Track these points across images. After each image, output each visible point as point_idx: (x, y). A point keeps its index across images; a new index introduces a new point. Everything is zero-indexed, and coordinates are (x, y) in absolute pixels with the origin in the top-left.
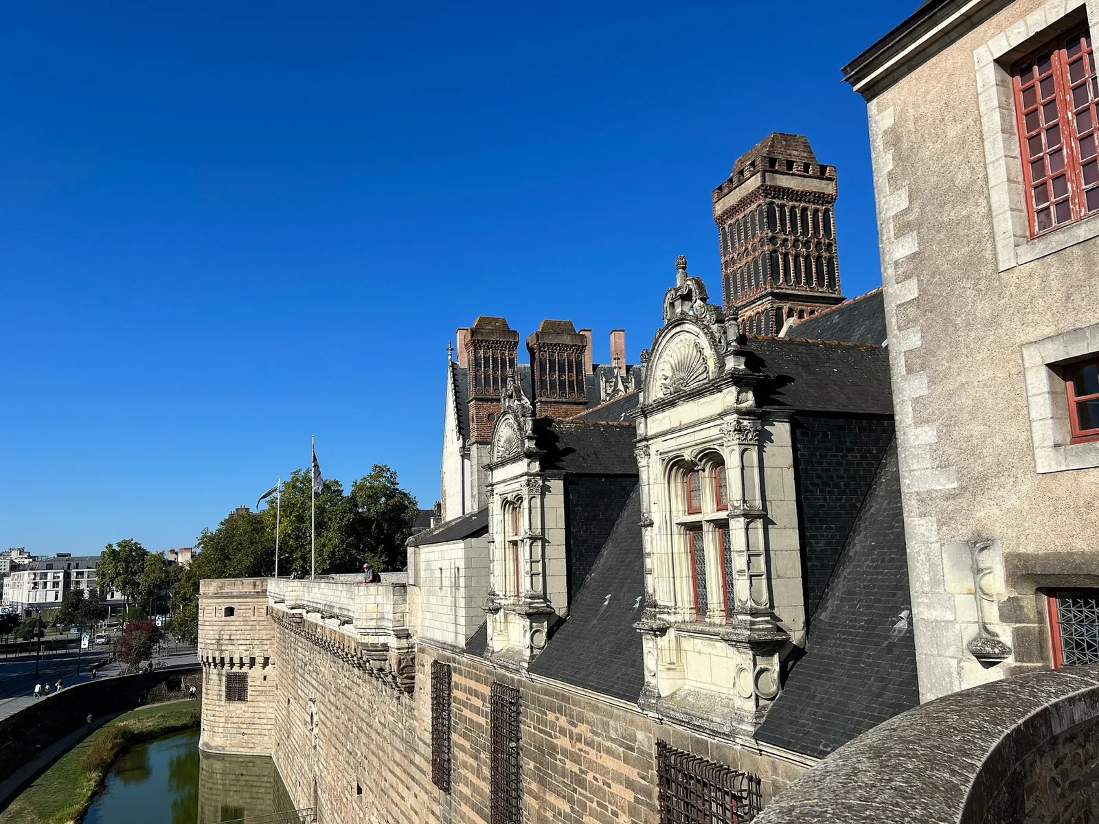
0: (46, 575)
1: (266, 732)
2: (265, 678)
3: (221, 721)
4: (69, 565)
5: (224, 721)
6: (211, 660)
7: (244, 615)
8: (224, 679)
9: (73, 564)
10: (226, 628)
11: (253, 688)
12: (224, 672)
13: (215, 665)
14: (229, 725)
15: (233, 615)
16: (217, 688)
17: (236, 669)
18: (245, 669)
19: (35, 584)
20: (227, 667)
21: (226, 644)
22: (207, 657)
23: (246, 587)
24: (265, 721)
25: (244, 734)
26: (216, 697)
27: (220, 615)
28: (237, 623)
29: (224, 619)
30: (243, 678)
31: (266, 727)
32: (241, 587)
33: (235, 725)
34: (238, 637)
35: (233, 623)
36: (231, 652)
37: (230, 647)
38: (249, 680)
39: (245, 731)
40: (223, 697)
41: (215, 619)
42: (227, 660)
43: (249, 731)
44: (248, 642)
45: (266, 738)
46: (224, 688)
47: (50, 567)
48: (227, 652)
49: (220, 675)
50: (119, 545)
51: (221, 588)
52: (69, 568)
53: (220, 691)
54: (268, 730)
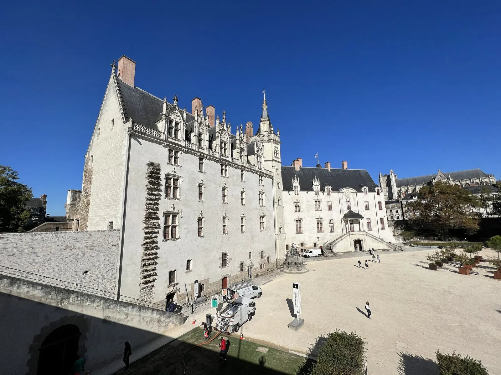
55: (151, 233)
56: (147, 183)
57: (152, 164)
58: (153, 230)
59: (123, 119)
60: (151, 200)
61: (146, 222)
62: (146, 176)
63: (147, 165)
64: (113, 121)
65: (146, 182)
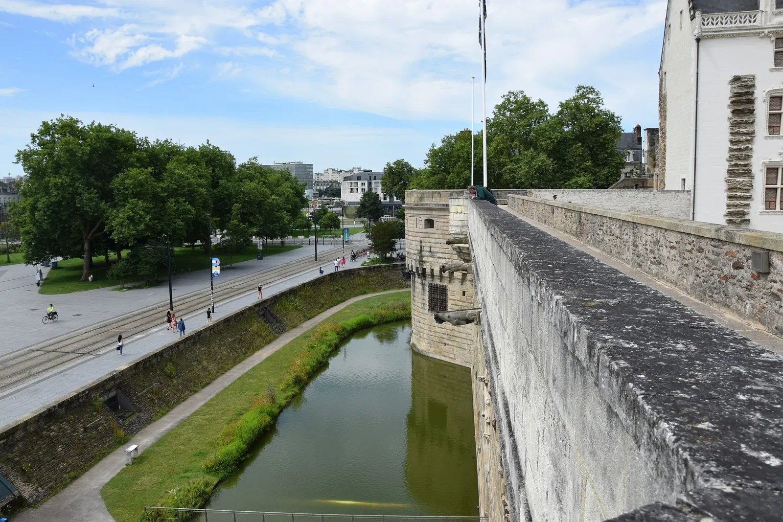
0: (357, 183)
1: (466, 347)
2: (464, 293)
3: (425, 328)
4: (370, 177)
5: (428, 328)
6: (414, 270)
7: (442, 228)
8: (427, 288)
9: (373, 177)
10: (427, 240)
11: (453, 302)
12: (426, 282)
13: (419, 275)
14: (433, 333)
15: (433, 227)
16: (421, 296)
17: (437, 282)
18: (445, 283)
19: (352, 189)
20: (429, 279)
21: (427, 256)
22: (412, 266)
23: (443, 199)
24: (464, 336)
25: (445, 344)
26: (420, 305)
27: (421, 227)
28: (436, 236)
29: (424, 230)
30: (444, 291)
31: (465, 341)
32: (438, 198)
33: (438, 335)
34: (437, 250)
35: (432, 236)
36: (432, 264)
37: (431, 259)
38: (449, 293)
39: (447, 342)
40: (427, 307)
41: (416, 230)
42: (428, 271)
43: (450, 343)
44: (446, 256)
45: (465, 352)
46: (427, 298)
47: (359, 178)
48: (428, 264)
49: (423, 285)
50: (394, 163)
51: (421, 198)
52: (370, 179)
53: (424, 299)
54: (468, 344)
55: (738, 198)
56: (730, 115)
57: (737, 79)
58: (743, 194)
59: (690, 12)
60: (739, 142)
61: (729, 180)
62: (728, 102)
63: (730, 83)
64: (681, 12)
65: (728, 113)
